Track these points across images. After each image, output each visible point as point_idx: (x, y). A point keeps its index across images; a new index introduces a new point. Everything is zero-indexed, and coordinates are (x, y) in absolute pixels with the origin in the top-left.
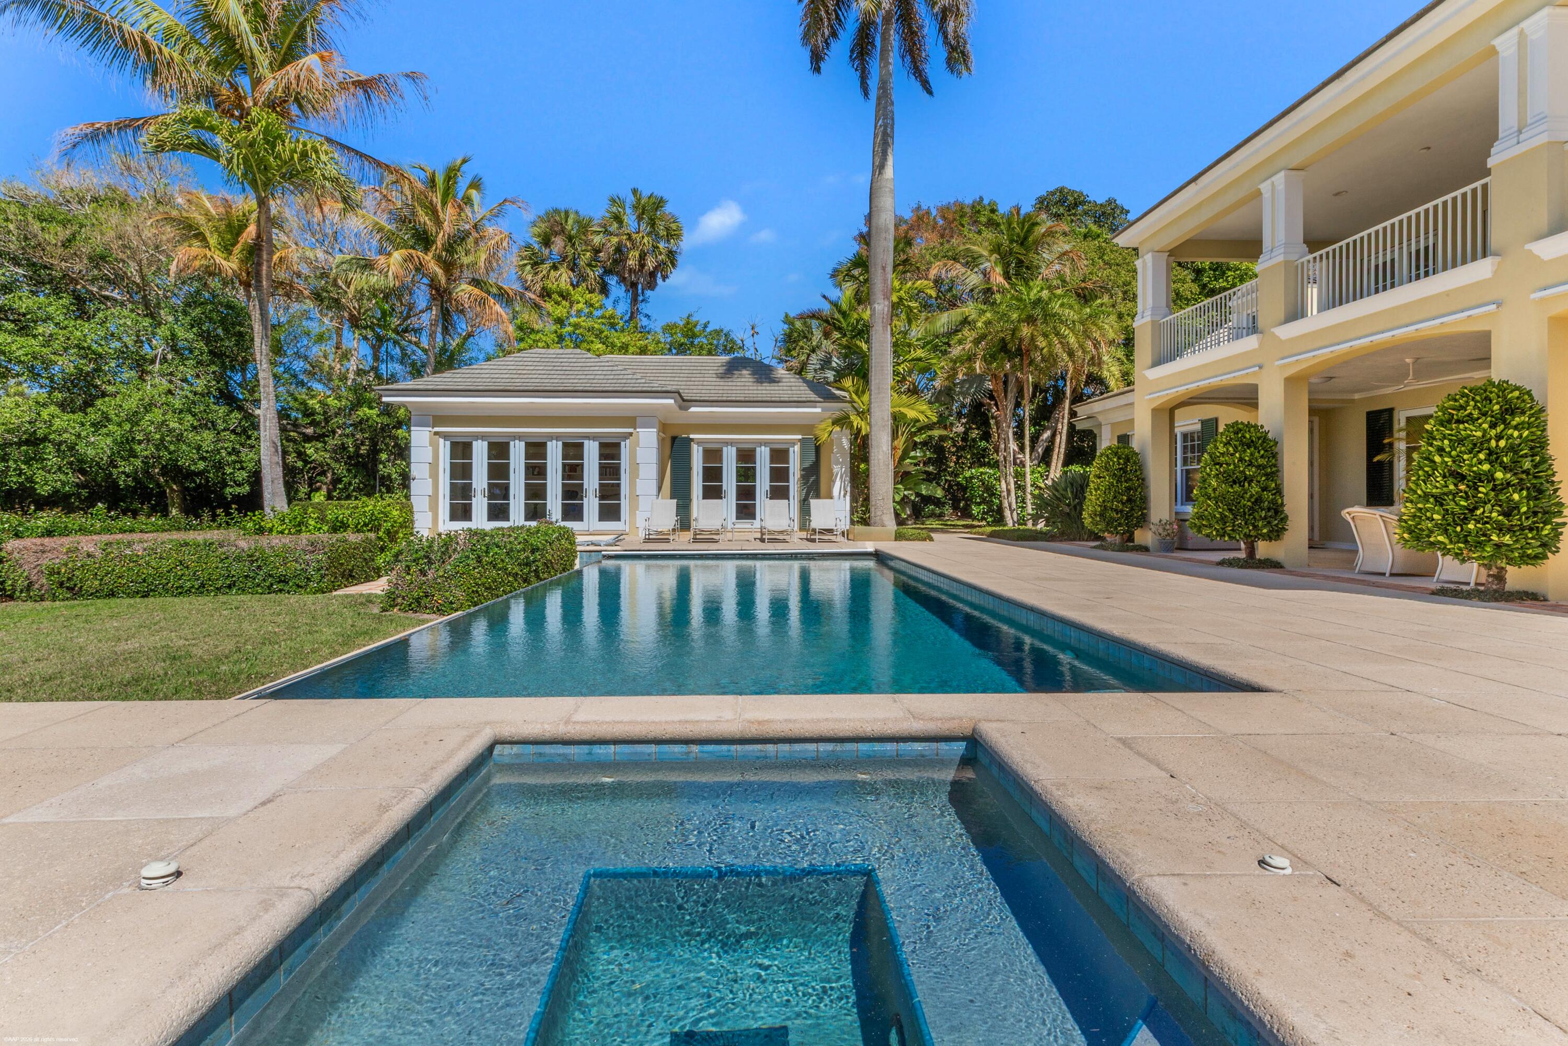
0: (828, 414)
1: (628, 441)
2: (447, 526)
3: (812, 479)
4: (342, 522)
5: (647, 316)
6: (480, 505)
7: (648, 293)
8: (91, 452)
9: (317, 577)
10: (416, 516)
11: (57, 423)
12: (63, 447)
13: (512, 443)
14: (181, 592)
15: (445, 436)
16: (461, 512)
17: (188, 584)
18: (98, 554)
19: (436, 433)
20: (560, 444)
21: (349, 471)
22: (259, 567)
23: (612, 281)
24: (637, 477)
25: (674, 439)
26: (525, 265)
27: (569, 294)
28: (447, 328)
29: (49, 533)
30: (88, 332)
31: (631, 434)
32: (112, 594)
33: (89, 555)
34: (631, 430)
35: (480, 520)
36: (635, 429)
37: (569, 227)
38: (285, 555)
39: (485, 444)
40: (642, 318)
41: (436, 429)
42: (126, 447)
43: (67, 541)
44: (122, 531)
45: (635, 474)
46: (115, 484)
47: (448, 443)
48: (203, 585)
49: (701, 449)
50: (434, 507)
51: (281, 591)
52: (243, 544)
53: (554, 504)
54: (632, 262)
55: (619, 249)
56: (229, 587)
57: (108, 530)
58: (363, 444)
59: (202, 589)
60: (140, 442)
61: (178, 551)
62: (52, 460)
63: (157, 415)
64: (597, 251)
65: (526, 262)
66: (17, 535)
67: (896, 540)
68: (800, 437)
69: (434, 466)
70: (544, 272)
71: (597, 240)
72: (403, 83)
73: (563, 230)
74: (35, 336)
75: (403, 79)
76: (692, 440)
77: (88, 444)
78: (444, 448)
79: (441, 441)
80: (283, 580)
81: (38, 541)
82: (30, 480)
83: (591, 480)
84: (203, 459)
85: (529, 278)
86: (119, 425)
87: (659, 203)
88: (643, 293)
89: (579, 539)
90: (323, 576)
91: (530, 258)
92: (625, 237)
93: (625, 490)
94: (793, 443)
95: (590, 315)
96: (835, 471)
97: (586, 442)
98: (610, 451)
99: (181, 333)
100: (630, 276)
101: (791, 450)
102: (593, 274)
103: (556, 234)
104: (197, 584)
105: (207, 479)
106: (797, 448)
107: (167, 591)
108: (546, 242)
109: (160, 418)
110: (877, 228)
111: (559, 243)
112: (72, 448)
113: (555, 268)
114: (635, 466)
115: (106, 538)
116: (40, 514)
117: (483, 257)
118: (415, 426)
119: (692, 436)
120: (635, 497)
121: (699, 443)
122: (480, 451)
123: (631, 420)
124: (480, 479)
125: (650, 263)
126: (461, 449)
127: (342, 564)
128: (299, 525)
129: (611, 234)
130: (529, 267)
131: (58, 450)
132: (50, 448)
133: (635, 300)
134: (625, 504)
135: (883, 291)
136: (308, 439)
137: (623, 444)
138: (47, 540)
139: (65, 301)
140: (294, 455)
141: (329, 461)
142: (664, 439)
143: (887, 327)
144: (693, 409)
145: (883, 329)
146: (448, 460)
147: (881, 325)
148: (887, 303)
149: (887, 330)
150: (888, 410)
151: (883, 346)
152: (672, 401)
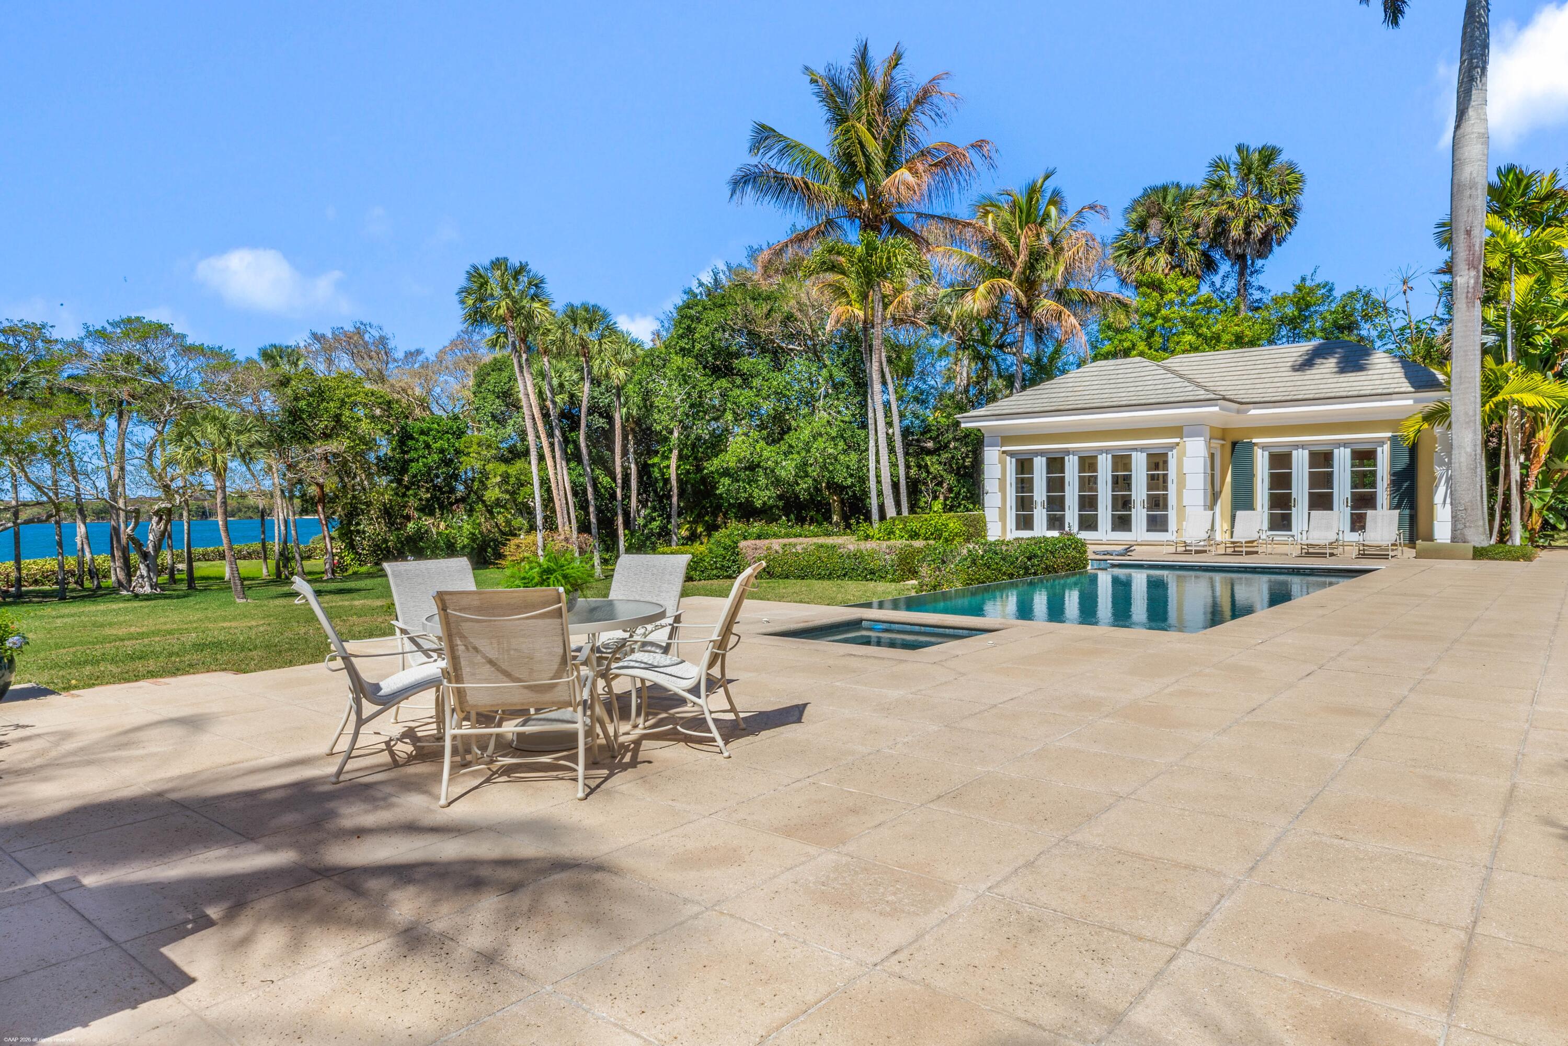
0: (1420, 406)
1: (1175, 451)
2: (1013, 534)
3: (1406, 484)
4: (915, 532)
5: (1261, 288)
6: (1040, 515)
7: (1259, 263)
8: (783, 473)
9: (891, 571)
10: (989, 526)
11: (765, 453)
12: (768, 471)
13: (1066, 458)
14: (821, 577)
15: (1011, 454)
16: (1025, 522)
17: (823, 573)
18: (781, 551)
19: (1004, 452)
20: (1110, 456)
21: (958, 481)
22: (860, 563)
23: (1217, 255)
24: (1184, 487)
25: (1234, 444)
26: (1121, 255)
27: (1161, 283)
28: (1040, 337)
29: (759, 537)
30: (779, 380)
31: (1178, 444)
32: (787, 577)
33: (777, 552)
34: (1177, 440)
35: (1041, 529)
36: (1182, 438)
37: (1166, 207)
38: (873, 554)
39: (1044, 459)
40: (1254, 292)
41: (1004, 449)
42: (803, 467)
43: (766, 542)
44: (796, 536)
45: (1181, 485)
46: (797, 497)
47: (1014, 460)
48: (830, 574)
49: (1266, 454)
50: (1003, 518)
51: (872, 580)
52: (851, 547)
53: (1072, 516)
54: (1236, 232)
55: (1221, 221)
56: (844, 575)
57: (787, 535)
58: (967, 456)
59: (830, 577)
60: (811, 465)
61: (818, 551)
62: (763, 481)
63: (820, 443)
64: (1197, 226)
65: (1121, 252)
66: (745, 538)
67: (1474, 558)
68: (1389, 434)
69: (1002, 481)
70: (1139, 262)
71: (1198, 213)
72: (972, 155)
73: (1160, 210)
74: (751, 388)
75: (972, 151)
76: (1255, 444)
77: (783, 467)
78: (1011, 464)
79: (1008, 458)
80: (872, 573)
81: (753, 542)
82: (751, 495)
83: (1139, 492)
84: (851, 476)
85: (1125, 269)
86: (798, 453)
87: (1269, 155)
88: (1253, 263)
89: (1090, 549)
90: (895, 571)
91: (1126, 247)
92: (1225, 207)
93: (1172, 500)
94: (1381, 443)
95: (1183, 303)
96: (1437, 474)
97: (1134, 454)
98: (1158, 462)
99: (835, 372)
100: (1234, 249)
101: (1379, 450)
102: (1193, 257)
103: (1153, 216)
104: (828, 572)
105: (854, 492)
106: (1387, 447)
107: (813, 576)
108: (1142, 226)
109: (822, 446)
110: (1459, 186)
111: (1154, 225)
112: (773, 471)
113: (1151, 253)
114: (1182, 476)
115: (786, 541)
116: (756, 524)
117: (1061, 269)
118: (988, 446)
119: (1254, 441)
120: (1181, 508)
121: (1264, 447)
122: (1040, 464)
123: (1177, 430)
124: (1040, 493)
125: (1258, 230)
126: (1024, 465)
127: (909, 563)
128: (889, 534)
129: (1212, 204)
130: (1125, 257)
131: (765, 474)
132: (761, 472)
133: (1242, 274)
134: (1172, 514)
135: (1467, 260)
136: (929, 452)
137: (1170, 454)
138: (758, 542)
139: (767, 360)
140: (915, 469)
141: (941, 472)
142: (1223, 445)
143: (1474, 303)
144: (1253, 412)
145: (1468, 306)
146: (1014, 476)
147: (1464, 301)
148: (1473, 273)
149: (1474, 307)
150: (1475, 403)
151: (1466, 326)
152: (1216, 409)
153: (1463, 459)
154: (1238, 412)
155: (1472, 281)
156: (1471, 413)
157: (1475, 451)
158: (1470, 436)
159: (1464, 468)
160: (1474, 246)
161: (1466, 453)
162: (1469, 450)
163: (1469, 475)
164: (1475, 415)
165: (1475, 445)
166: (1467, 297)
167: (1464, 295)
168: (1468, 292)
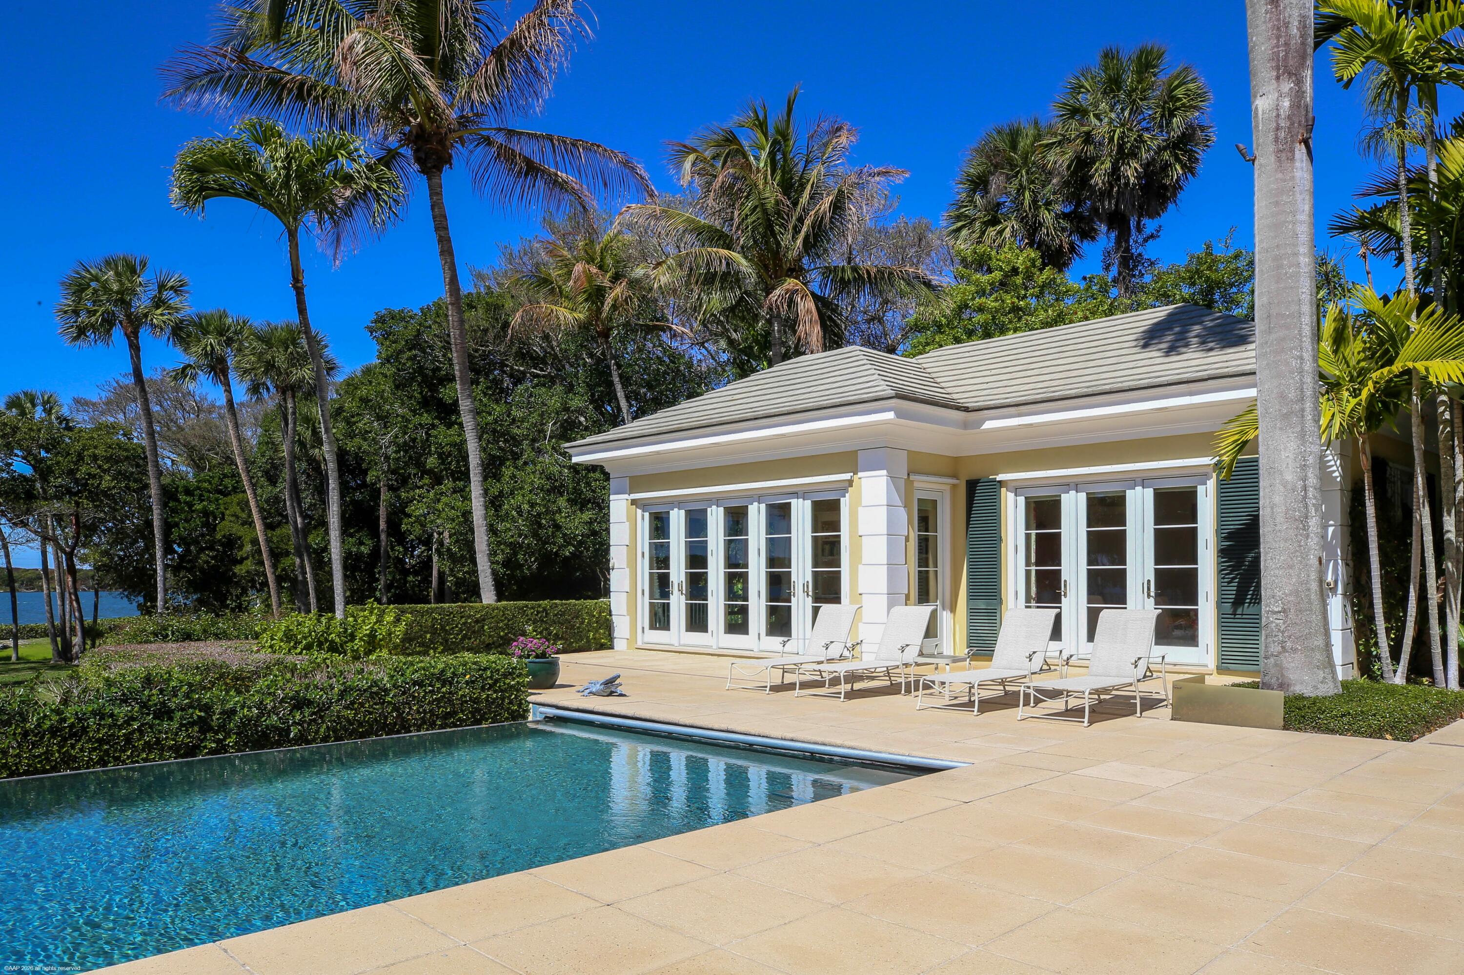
1: (848, 495)
2: (645, 635)
6: (678, 606)
10: (616, 620)
15: (644, 504)
16: (660, 616)
19: (634, 502)
20: (763, 506)
24: (862, 561)
25: (972, 486)
31: (850, 482)
35: (679, 630)
36: (855, 473)
39: (684, 514)
41: (635, 496)
45: (858, 555)
47: (647, 514)
49: (1021, 500)
50: (633, 608)
53: (716, 606)
67: (1286, 728)
68: (1213, 459)
69: (632, 548)
73: (1006, 159)
76: (1000, 483)
78: (643, 520)
79: (639, 512)
83: (802, 567)
93: (845, 583)
94: (1204, 476)
97: (794, 502)
98: (826, 514)
101: (1201, 489)
103: (996, 168)
106: (1212, 484)
111: (997, 182)
114: (857, 540)
118: (614, 491)
119: (1000, 477)
121: (1014, 489)
122: (677, 520)
123: (847, 457)
126: (659, 522)
135: (1275, 57)
137: (842, 500)
142: (954, 486)
143: (1292, 151)
144: (988, 425)
145: (1279, 160)
146: (647, 541)
147: (1272, 148)
148: (1287, 86)
149: (1292, 159)
150: (1301, 372)
151: (1277, 204)
152: (890, 415)
153: (1277, 499)
154: (966, 425)
155: (1286, 103)
156: (1292, 395)
157: (1304, 479)
158: (1293, 445)
159: (1280, 519)
160: (1287, 25)
161: (1285, 484)
162: (1289, 477)
163: (1292, 533)
164: (1302, 399)
165: (1304, 467)
166: (1276, 140)
167: (1271, 136)
168: (1278, 128)
